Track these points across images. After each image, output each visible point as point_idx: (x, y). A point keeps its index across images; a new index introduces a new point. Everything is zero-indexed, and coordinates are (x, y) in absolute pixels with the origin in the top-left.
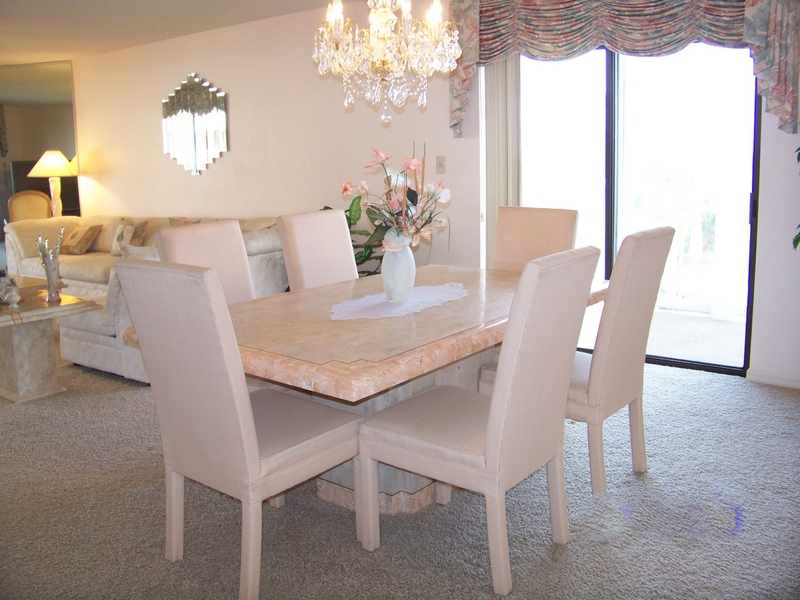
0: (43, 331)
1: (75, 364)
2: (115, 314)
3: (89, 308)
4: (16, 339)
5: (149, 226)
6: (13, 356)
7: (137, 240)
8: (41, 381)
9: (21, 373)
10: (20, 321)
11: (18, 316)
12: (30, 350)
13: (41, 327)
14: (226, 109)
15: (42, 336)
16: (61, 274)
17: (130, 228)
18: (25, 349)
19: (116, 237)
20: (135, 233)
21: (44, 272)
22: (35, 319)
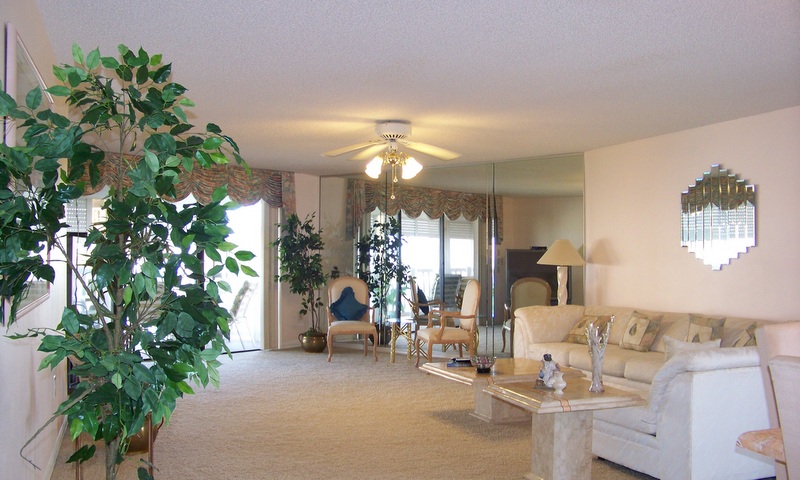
0: (584, 421)
1: (600, 458)
2: (657, 412)
3: (635, 402)
4: (557, 426)
5: (663, 321)
6: (552, 443)
7: (651, 334)
8: (575, 473)
9: (557, 462)
10: (568, 409)
11: (566, 403)
12: (569, 439)
13: (582, 417)
14: (754, 202)
15: (582, 426)
16: (570, 363)
17: (643, 321)
18: (564, 438)
19: (628, 330)
20: (648, 327)
21: (589, 361)
22: (582, 408)
